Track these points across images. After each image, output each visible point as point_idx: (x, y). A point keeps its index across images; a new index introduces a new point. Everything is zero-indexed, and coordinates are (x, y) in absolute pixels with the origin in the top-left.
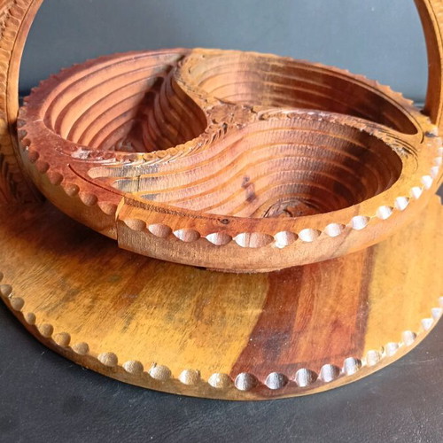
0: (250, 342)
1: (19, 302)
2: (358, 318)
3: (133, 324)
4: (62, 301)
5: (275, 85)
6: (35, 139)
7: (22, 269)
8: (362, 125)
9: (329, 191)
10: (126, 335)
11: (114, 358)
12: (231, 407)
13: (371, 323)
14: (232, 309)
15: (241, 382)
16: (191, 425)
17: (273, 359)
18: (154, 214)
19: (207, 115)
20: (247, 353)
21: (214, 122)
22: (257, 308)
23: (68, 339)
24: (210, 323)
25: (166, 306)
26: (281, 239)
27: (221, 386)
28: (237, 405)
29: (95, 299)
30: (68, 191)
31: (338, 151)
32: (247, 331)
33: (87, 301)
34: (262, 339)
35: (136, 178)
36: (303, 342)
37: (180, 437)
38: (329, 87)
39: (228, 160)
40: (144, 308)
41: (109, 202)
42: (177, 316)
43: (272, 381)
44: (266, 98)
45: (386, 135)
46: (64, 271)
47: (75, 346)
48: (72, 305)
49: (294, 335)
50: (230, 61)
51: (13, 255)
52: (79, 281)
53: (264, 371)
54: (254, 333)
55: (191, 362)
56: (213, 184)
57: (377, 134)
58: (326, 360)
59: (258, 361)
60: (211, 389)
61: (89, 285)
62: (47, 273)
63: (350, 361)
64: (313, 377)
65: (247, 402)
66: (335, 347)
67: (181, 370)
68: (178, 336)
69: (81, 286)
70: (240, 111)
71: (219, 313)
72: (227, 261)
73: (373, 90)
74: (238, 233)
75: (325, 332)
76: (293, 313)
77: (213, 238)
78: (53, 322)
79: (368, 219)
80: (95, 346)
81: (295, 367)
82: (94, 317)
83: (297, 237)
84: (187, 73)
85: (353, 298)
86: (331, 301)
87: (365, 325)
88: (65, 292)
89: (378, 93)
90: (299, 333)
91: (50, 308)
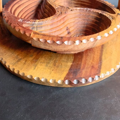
0: (69, 72)
1: (5, 62)
2: (99, 65)
3: (37, 67)
4: (17, 62)
5: (75, 2)
6: (7, 16)
7: (5, 54)
8: (100, 12)
9: (90, 31)
10: (35, 71)
11: (32, 77)
12: (64, 89)
14: (64, 63)
15: (67, 82)
16: (53, 94)
17: (75, 76)
18: (42, 36)
19: (56, 10)
20: (68, 75)
21: (58, 11)
22: (71, 63)
23: (19, 72)
24: (58, 67)
25: (46, 63)
27: (61, 83)
28: (66, 88)
29: (26, 61)
30: (17, 30)
31: (93, 19)
32: (68, 69)
33: (24, 62)
34: (72, 71)
35: (36, 27)
36: (84, 72)
37: (50, 97)
38: (90, 2)
39: (62, 22)
40: (40, 63)
41: (29, 33)
42: (49, 65)
43: (75, 82)
44: (72, 6)
45: (107, 14)
46: (17, 54)
47: (21, 73)
48: (19, 63)
49: (81, 70)
51: (3, 50)
52: (21, 56)
53: (73, 79)
54: (70, 69)
55: (53, 77)
56: (58, 29)
57: (104, 14)
58: (90, 76)
59: (71, 77)
60: (58, 84)
61: (24, 58)
62: (12, 54)
63: (96, 76)
64: (86, 81)
66: (92, 73)
67: (50, 79)
68: (49, 70)
69: (22, 58)
70: (65, 8)
71: (60, 64)
72: (62, 49)
73: (103, 3)
74: (65, 41)
75: (90, 69)
76: (81, 64)
77: (58, 42)
78: (14, 67)
79: (102, 37)
80: (26, 73)
81: (81, 78)
82: (26, 65)
83: (82, 42)
85: (97, 60)
86: (91, 61)
87: (101, 67)
88: (17, 60)
89: (104, 3)
90: (82, 69)
91: (13, 64)
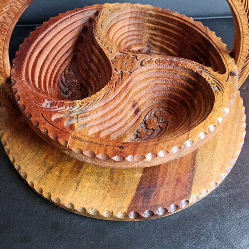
0: (136, 193)
1: (24, 174)
2: (189, 175)
3: (80, 187)
4: (45, 173)
5: (151, 25)
7: (24, 155)
9: (177, 103)
10: (77, 193)
11: (72, 205)
12: (128, 225)
13: (195, 179)
14: (128, 174)
15: (132, 216)
16: (109, 236)
17: (148, 202)
19: (112, 65)
20: (135, 200)
21: (116, 70)
22: (140, 173)
23: (50, 196)
24: (117, 183)
25: (95, 174)
26: (149, 157)
27: (123, 218)
28: (131, 224)
29: (61, 171)
32: (135, 187)
33: (57, 173)
34: (142, 191)
35: (76, 117)
36: (162, 192)
37: (105, 242)
40: (85, 176)
41: (64, 139)
42: (101, 180)
43: (146, 214)
44: (146, 33)
45: (208, 75)
46: (45, 155)
47: (54, 199)
48: (50, 176)
49: (157, 189)
50: (125, 12)
51: (19, 147)
52: (53, 160)
53: (142, 209)
54: (139, 188)
55: (108, 206)
57: (204, 75)
58: (172, 202)
59: (140, 204)
60: (118, 218)
61: (57, 164)
62: (36, 156)
63: (183, 201)
64: (166, 211)
65: (135, 222)
66: (177, 194)
67: (104, 211)
68: (102, 192)
69: (54, 163)
70: (130, 59)
71: (121, 177)
73: (205, 36)
74: (128, 155)
75: (173, 185)
76: (157, 175)
77: (115, 158)
78: (42, 187)
79: (193, 141)
80: (63, 199)
81: (157, 207)
82: (62, 181)
83: (157, 156)
84: (100, 28)
85: (188, 164)
86: (176, 166)
87: (193, 180)
88: (46, 168)
89: (207, 38)
90: (160, 187)
91: (40, 178)
